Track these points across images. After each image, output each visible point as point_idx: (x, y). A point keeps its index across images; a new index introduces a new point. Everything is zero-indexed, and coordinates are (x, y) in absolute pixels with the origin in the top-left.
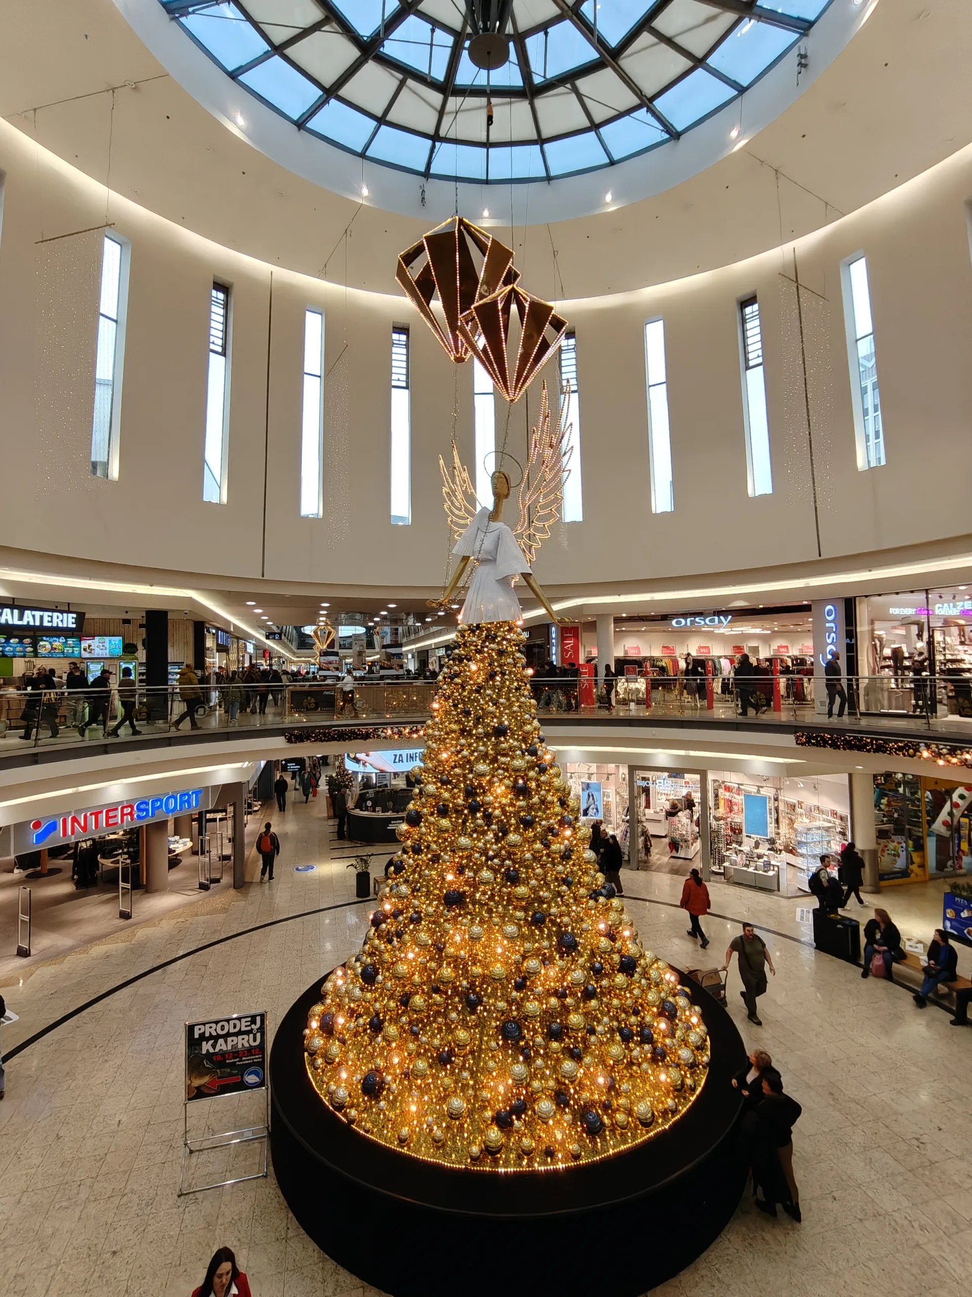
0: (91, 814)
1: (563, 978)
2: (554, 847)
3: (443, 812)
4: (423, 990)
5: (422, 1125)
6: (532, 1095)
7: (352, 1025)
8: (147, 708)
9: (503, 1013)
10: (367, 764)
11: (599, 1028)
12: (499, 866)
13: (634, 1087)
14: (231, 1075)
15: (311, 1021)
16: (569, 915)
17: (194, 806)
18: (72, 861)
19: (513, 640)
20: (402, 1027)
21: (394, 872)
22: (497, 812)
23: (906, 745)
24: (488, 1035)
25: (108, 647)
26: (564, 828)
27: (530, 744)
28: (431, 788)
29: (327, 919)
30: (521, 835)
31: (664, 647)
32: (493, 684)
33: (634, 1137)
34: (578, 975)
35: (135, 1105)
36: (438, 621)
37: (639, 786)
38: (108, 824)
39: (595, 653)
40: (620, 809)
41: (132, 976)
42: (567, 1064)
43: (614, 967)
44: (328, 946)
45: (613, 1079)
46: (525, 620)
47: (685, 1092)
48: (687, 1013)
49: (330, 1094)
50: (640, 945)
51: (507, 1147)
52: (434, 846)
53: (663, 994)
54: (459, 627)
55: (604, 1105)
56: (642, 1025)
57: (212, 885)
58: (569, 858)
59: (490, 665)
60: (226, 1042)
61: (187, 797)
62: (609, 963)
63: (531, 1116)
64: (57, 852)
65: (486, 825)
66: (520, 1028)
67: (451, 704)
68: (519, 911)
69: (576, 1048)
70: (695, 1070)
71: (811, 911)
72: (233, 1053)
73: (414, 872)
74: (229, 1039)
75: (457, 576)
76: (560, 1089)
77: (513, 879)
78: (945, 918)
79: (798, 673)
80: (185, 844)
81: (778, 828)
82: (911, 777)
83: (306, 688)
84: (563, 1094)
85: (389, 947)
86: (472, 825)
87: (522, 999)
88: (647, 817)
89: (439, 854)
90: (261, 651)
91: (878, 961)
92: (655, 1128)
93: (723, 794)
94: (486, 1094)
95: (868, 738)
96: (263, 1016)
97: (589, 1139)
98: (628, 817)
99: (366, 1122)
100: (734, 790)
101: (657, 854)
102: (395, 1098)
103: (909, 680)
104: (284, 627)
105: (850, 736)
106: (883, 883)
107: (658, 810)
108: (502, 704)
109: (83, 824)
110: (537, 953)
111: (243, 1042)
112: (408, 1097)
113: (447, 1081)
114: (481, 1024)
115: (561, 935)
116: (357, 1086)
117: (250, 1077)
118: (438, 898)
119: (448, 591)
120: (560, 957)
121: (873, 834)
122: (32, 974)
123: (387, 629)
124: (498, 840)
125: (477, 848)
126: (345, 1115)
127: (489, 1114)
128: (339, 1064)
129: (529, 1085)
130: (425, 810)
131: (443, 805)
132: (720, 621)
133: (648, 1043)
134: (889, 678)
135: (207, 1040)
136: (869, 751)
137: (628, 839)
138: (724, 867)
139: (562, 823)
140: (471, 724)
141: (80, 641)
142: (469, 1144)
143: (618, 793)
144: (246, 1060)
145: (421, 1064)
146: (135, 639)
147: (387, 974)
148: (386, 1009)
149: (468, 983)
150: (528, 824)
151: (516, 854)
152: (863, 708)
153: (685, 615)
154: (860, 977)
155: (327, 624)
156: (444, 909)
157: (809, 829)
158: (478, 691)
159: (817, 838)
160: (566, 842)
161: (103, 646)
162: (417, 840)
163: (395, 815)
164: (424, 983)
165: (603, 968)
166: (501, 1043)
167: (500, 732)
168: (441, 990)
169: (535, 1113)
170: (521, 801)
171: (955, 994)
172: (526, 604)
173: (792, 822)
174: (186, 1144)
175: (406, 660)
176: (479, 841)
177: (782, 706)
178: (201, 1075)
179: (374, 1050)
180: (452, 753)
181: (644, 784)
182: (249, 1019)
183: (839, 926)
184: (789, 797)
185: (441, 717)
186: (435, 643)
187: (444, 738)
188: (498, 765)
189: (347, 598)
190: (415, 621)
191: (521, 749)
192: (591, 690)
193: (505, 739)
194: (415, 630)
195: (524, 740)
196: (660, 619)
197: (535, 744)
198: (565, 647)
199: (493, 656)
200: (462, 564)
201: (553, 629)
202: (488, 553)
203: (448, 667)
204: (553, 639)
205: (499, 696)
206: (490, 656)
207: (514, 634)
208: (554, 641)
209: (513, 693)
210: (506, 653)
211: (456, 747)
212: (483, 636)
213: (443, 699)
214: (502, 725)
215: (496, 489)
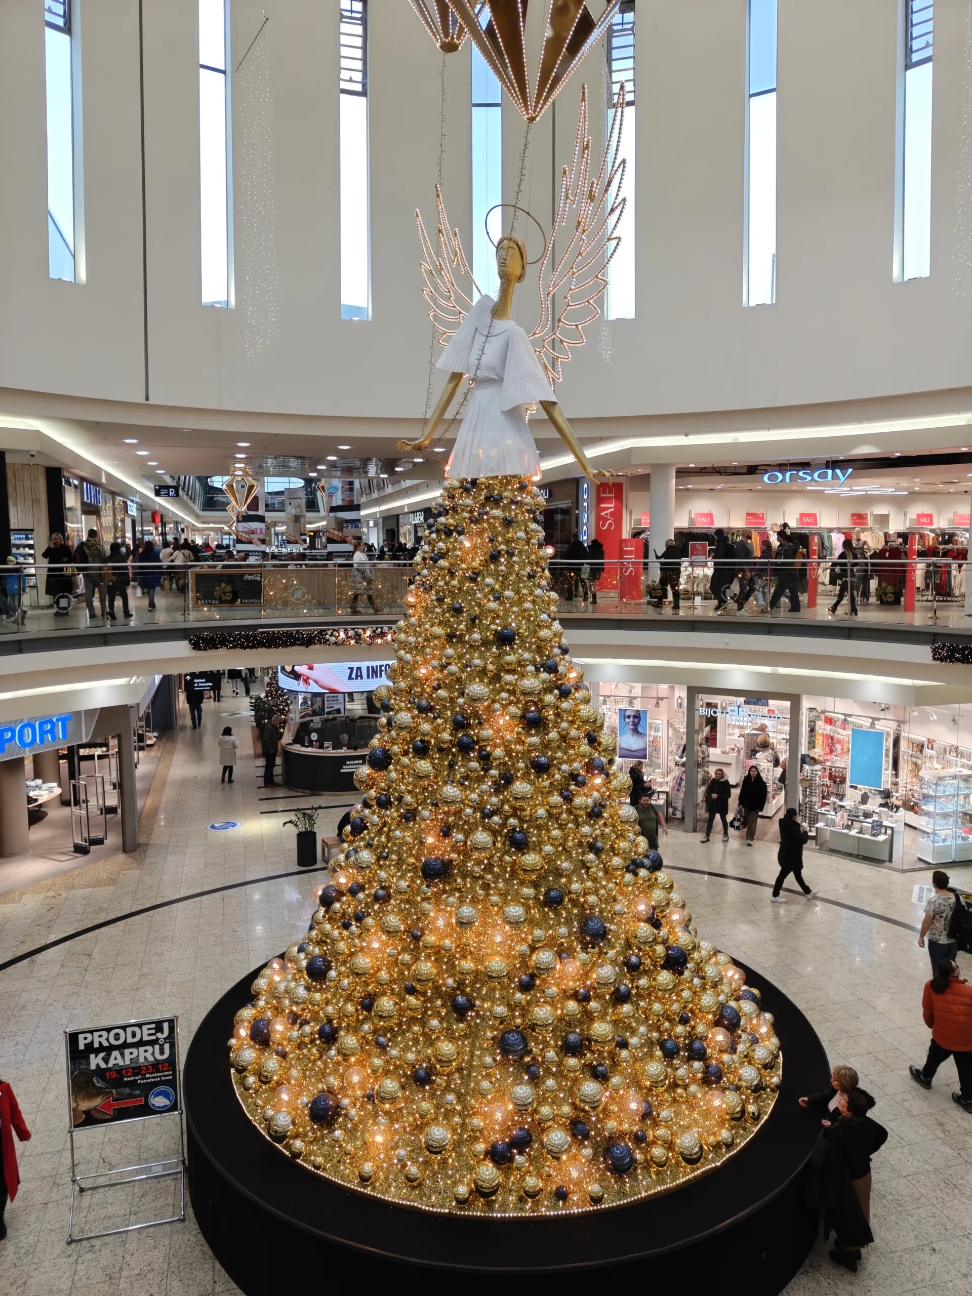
1: (586, 975)
2: (578, 801)
3: (422, 751)
4: (393, 990)
5: (391, 1159)
6: (540, 1124)
7: (295, 1034)
9: (502, 1020)
10: (310, 681)
11: (634, 1041)
12: (500, 825)
13: (677, 1114)
14: (130, 1096)
15: (238, 1029)
16: (596, 892)
17: (61, 738)
19: (526, 504)
20: (363, 1037)
22: (498, 752)
24: (481, 1048)
26: (593, 775)
27: (548, 656)
28: (404, 717)
30: (532, 783)
31: (748, 514)
32: (496, 569)
33: (674, 1177)
34: (607, 971)
36: (415, 472)
39: (645, 523)
40: (673, 748)
42: (588, 1086)
43: (656, 962)
44: (259, 930)
45: (649, 1104)
47: (746, 1121)
48: (755, 1021)
49: (266, 1120)
50: (693, 933)
51: (504, 1188)
52: (408, 798)
53: (722, 998)
54: (447, 483)
55: (636, 1136)
56: (692, 1036)
57: (92, 848)
58: (599, 815)
59: (491, 540)
60: (122, 1055)
61: (49, 726)
62: (650, 957)
63: (538, 1150)
65: (483, 769)
66: (525, 1040)
67: (434, 598)
68: (526, 887)
69: (601, 1065)
70: (761, 1095)
72: (133, 1068)
73: (380, 832)
74: (127, 1052)
75: (442, 404)
76: (577, 1117)
77: (519, 844)
79: (945, 555)
80: (50, 790)
81: (897, 775)
84: (581, 1123)
85: (345, 933)
86: (463, 770)
87: (529, 1003)
88: (711, 758)
89: (416, 809)
90: (149, 514)
92: (703, 1165)
93: (822, 727)
94: (478, 1122)
96: (172, 1022)
97: (615, 1178)
98: (684, 759)
99: (315, 1155)
100: (839, 723)
102: (355, 1127)
104: (183, 478)
107: (727, 749)
108: (508, 598)
110: (551, 943)
111: (145, 1055)
112: (373, 1125)
113: (425, 1105)
114: (472, 1035)
115: (585, 920)
116: (302, 1111)
117: (156, 1099)
118: (415, 869)
119: (430, 427)
120: (582, 948)
123: (337, 483)
124: (498, 789)
125: (470, 800)
126: (288, 1147)
127: (481, 1147)
128: (279, 1084)
129: (535, 1111)
130: (395, 748)
133: (700, 1060)
135: (97, 1051)
137: (683, 789)
138: (817, 829)
139: (591, 767)
140: (462, 627)
142: (455, 1183)
143: (671, 725)
144: (151, 1078)
145: (390, 1085)
147: (343, 969)
148: (342, 1014)
149: (455, 981)
150: (541, 769)
151: (524, 810)
153: (782, 467)
155: (246, 474)
156: (422, 884)
157: (941, 778)
158: (473, 580)
159: (951, 791)
160: (595, 793)
162: (384, 790)
163: (352, 753)
164: (394, 981)
165: (641, 964)
166: (498, 1058)
167: (505, 639)
168: (417, 991)
169: (543, 1147)
170: (533, 736)
172: (546, 448)
173: (917, 767)
174: (74, 1181)
175: (365, 530)
176: (473, 791)
177: (916, 604)
178: (90, 1096)
179: (326, 1067)
180: (434, 668)
182: (154, 1026)
184: (914, 733)
185: (420, 616)
186: (408, 505)
187: (423, 647)
188: (501, 686)
189: (276, 435)
190: (379, 471)
191: (534, 663)
192: (637, 577)
193: (512, 648)
194: (378, 485)
195: (539, 650)
196: (745, 471)
197: (555, 656)
198: (602, 514)
199: (496, 528)
200: (451, 386)
201: (586, 486)
202: (491, 368)
203: (429, 544)
204: (585, 501)
205: (504, 586)
206: (492, 527)
207: (527, 495)
208: (585, 504)
209: (525, 582)
210: (516, 522)
211: (440, 659)
212: (482, 498)
213: (422, 589)
214: (507, 629)
215: (505, 267)
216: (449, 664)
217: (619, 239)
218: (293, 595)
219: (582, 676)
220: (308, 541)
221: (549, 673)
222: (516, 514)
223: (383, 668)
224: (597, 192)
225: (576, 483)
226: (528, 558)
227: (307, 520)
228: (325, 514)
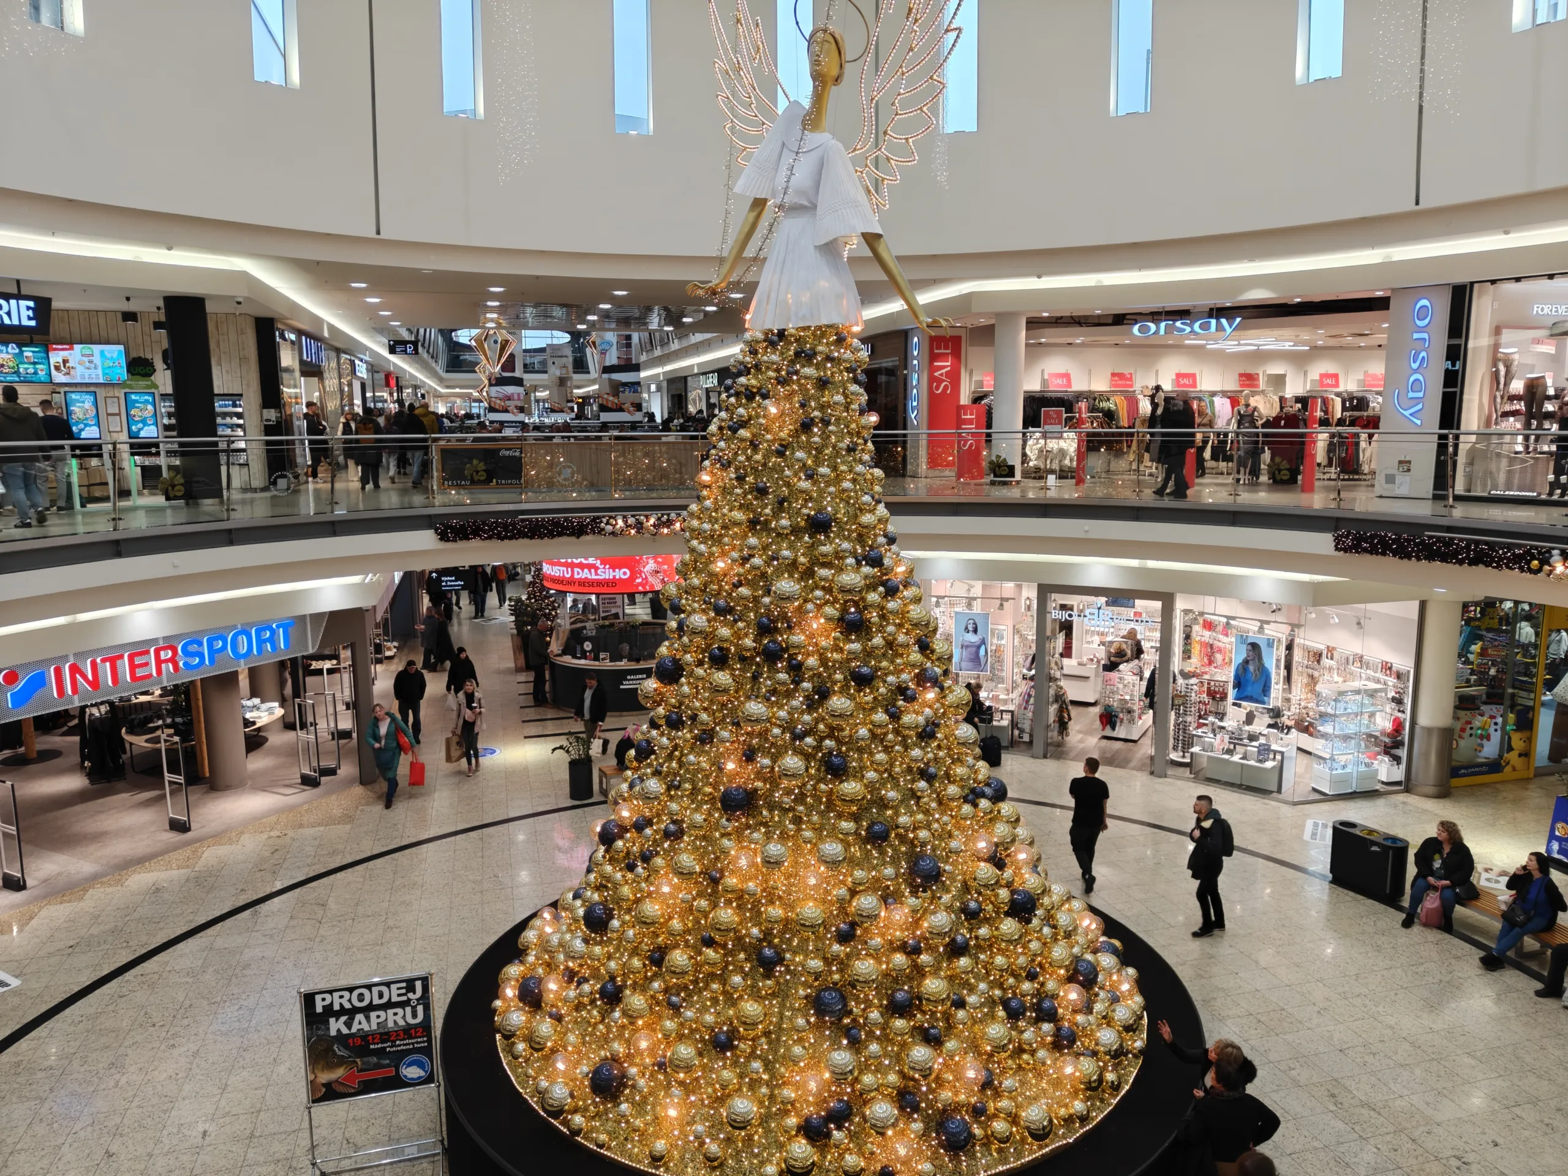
0: (104, 661)
1: (916, 923)
2: (907, 719)
3: (720, 660)
4: (687, 941)
5: (686, 1136)
6: (861, 1094)
7: (572, 994)
8: (184, 477)
9: (817, 976)
11: (972, 999)
12: (814, 748)
13: (1022, 1083)
14: (378, 1066)
15: (504, 989)
16: (928, 826)
17: (283, 648)
18: (77, 739)
19: (845, 361)
20: (652, 997)
21: (636, 758)
22: (812, 661)
23: (1528, 552)
24: (792, 1009)
25: (99, 363)
26: (925, 688)
27: (871, 547)
28: (698, 620)
29: (520, 833)
30: (852, 698)
31: (1113, 375)
32: (808, 441)
33: (1019, 1155)
34: (941, 919)
35: (227, 1109)
36: (707, 323)
37: (1055, 620)
38: (134, 677)
39: (988, 385)
40: (1020, 658)
41: (202, 920)
42: (918, 1051)
43: (999, 908)
44: (524, 876)
45: (990, 1072)
46: (868, 323)
47: (1104, 1091)
48: (1115, 977)
49: (540, 1093)
50: (1043, 875)
51: (820, 1167)
52: (704, 716)
53: (1076, 950)
54: (748, 336)
55: (974, 1108)
56: (1041, 994)
57: (323, 779)
58: (932, 736)
59: (803, 406)
60: (368, 1018)
61: (268, 634)
62: (992, 902)
63: (859, 1124)
64: (48, 723)
65: (793, 682)
66: (844, 999)
67: (733, 476)
68: (845, 821)
69: (933, 1027)
70: (1121, 1061)
71: (1331, 824)
72: (381, 1034)
73: (670, 757)
74: (373, 1015)
75: (742, 237)
76: (905, 1087)
77: (836, 770)
78: (1552, 837)
79: (1352, 424)
80: (270, 711)
81: (1290, 690)
82: (1527, 607)
83: (468, 442)
84: (910, 1093)
85: (629, 876)
86: (769, 683)
87: (848, 956)
88: (1065, 671)
89: (713, 729)
90: (382, 376)
91: (1431, 902)
92: (1052, 1142)
93: (1199, 633)
94: (789, 1093)
95: (1461, 540)
96: (425, 981)
97: (950, 1156)
98: (1033, 672)
99: (598, 1132)
100: (1220, 628)
101: (1080, 732)
102: (644, 1100)
103: (1550, 438)
104: (422, 331)
105: (1430, 537)
106: (1455, 782)
107: (1085, 660)
108: (822, 476)
109: (90, 677)
110: (875, 886)
111: (395, 1019)
112: (665, 1097)
113: (726, 1074)
114: (781, 993)
115: (914, 859)
116: (582, 1082)
117: (409, 1069)
118: (712, 800)
119: (726, 267)
120: (911, 892)
121: (1449, 702)
122: (31, 918)
123: (611, 337)
124: (811, 705)
125: (777, 719)
126: (566, 1123)
127: (792, 1121)
128: (553, 1051)
129: (856, 1080)
130: (688, 656)
131: (720, 649)
132: (1220, 328)
133: (1049, 1021)
134: (1514, 435)
135: (338, 1015)
136: (1461, 562)
137: (1031, 707)
138: (1192, 754)
139: (922, 678)
140: (767, 511)
141: (47, 352)
142: (762, 1163)
143: (1016, 631)
144: (402, 1045)
145: (685, 1051)
146: (148, 349)
147: (627, 918)
148: (626, 973)
149: (761, 931)
150: (863, 681)
151: (843, 730)
152: (1460, 488)
153: (1156, 316)
154: (1399, 926)
155: (499, 326)
156: (721, 817)
157: (1342, 693)
159: (1353, 708)
160: (927, 710)
161: (90, 362)
162: (674, 707)
163: (633, 666)
164: (688, 931)
165: (981, 910)
166: (812, 1020)
167: (819, 525)
168: (716, 943)
169: (866, 1121)
170: (853, 642)
171: (1549, 952)
172: (868, 293)
173: (1313, 680)
174: (314, 1164)
175: (646, 395)
176: (781, 707)
177: (1317, 483)
178: (330, 1066)
179: (609, 1031)
181: (1064, 616)
182: (404, 985)
183: (1374, 848)
184: (1311, 639)
185: (716, 499)
186: (699, 365)
187: (721, 535)
188: (815, 582)
189: (537, 277)
190: (662, 322)
191: (854, 554)
192: (978, 452)
194: (662, 340)
195: (861, 539)
196: (1110, 321)
198: (936, 374)
199: (808, 390)
200: (753, 214)
201: (916, 339)
202: (801, 192)
203: (727, 410)
204: (914, 358)
205: (818, 462)
206: (803, 389)
207: (846, 349)
208: (915, 362)
209: (844, 456)
210: (832, 383)
211: (741, 550)
212: (791, 353)
213: (718, 466)
214: (822, 514)
215: (818, 65)
217: (959, 30)
218: (559, 475)
219: (912, 571)
220: (576, 409)
221: (873, 567)
222: (832, 373)
225: (904, 336)
226: (847, 427)
227: (575, 383)
228: (596, 375)
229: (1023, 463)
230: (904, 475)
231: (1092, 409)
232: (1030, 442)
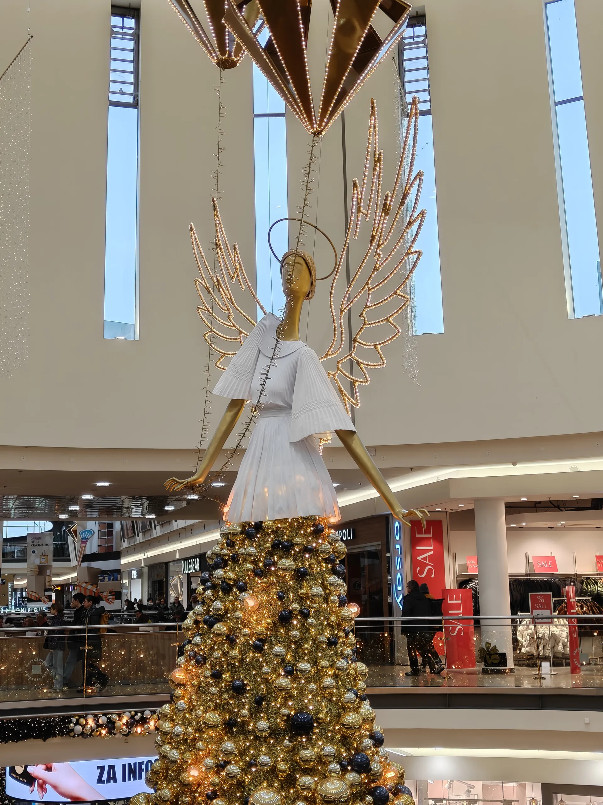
10: (47, 786)
19: (323, 552)
27: (356, 749)
31: (598, 557)
32: (287, 634)
36: (189, 511)
39: (473, 568)
59: (280, 598)
67: (209, 673)
75: (219, 435)
108: (302, 672)
119: (207, 458)
123: (93, 525)
175: (126, 581)
185: (190, 698)
186: (181, 550)
187: (194, 739)
188: (296, 792)
190: (145, 511)
191: (338, 758)
192: (467, 637)
193: (310, 739)
194: (144, 527)
195: (345, 741)
197: (366, 748)
198: (419, 558)
199: (286, 581)
200: (231, 414)
201: (397, 524)
202: (275, 394)
203: (203, 603)
204: (397, 542)
205: (297, 657)
206: (282, 581)
207: (324, 540)
208: (398, 546)
209: (324, 650)
210: (311, 575)
211: (216, 757)
212: (269, 545)
213: (193, 662)
214: (303, 714)
215: (291, 283)
216: (228, 763)
217: (419, 253)
218: (29, 670)
219: (402, 776)
220: (54, 598)
221: (359, 773)
222: (310, 565)
223: (144, 767)
224: (392, 205)
225: (386, 520)
226: (327, 619)
227: (54, 571)
228: (76, 563)
229: (515, 649)
230: (392, 664)
231: (580, 593)
232: (520, 628)
